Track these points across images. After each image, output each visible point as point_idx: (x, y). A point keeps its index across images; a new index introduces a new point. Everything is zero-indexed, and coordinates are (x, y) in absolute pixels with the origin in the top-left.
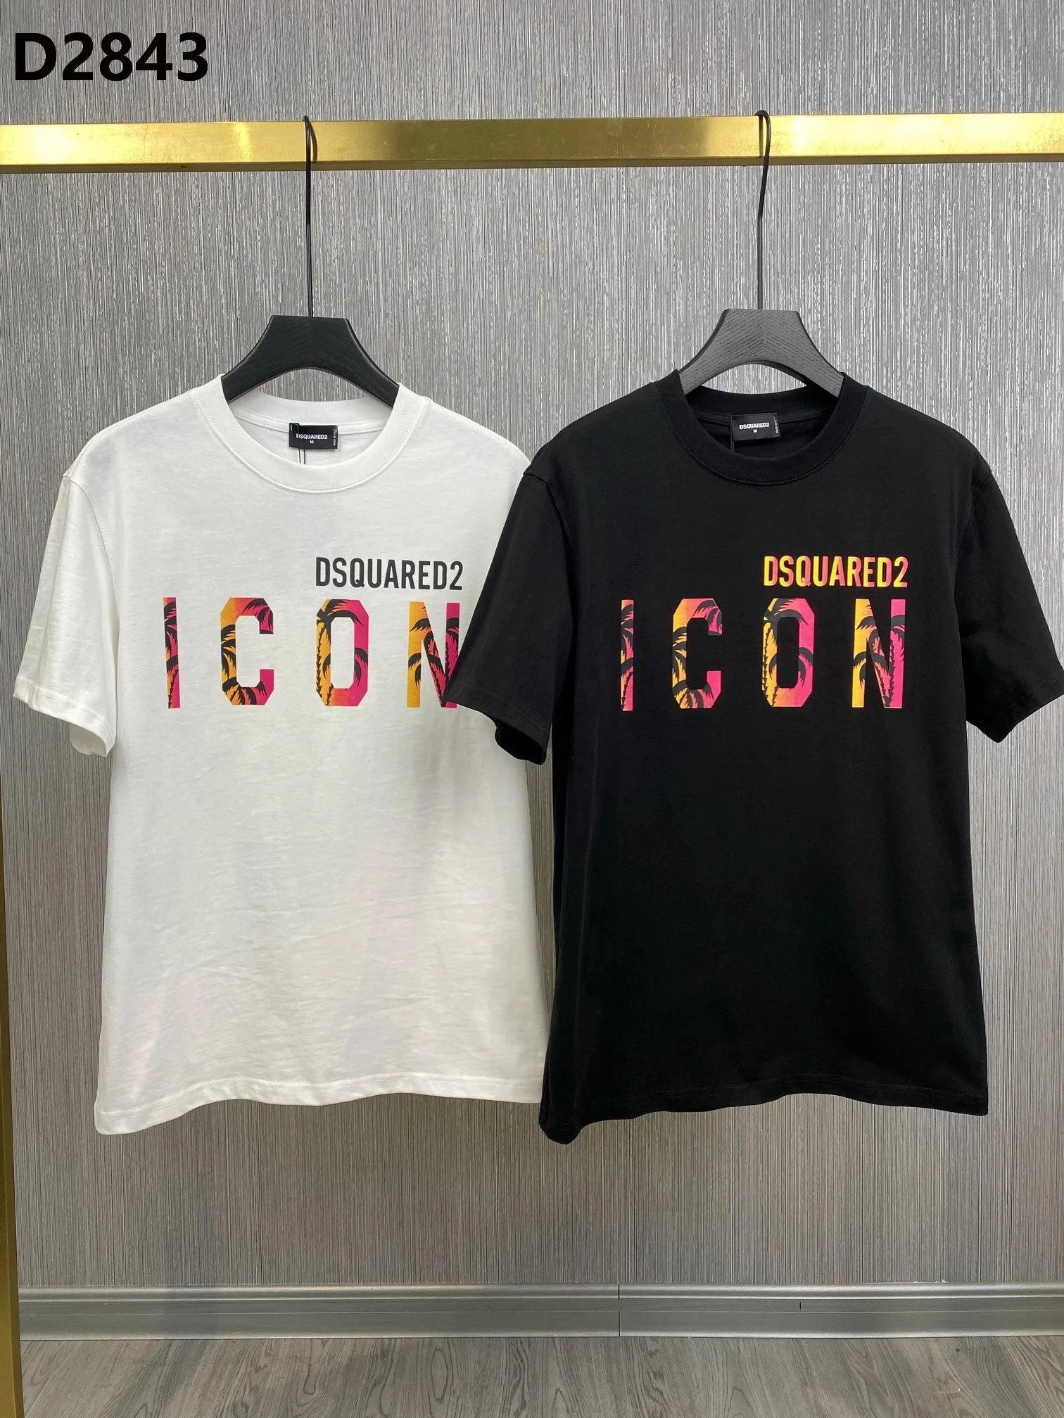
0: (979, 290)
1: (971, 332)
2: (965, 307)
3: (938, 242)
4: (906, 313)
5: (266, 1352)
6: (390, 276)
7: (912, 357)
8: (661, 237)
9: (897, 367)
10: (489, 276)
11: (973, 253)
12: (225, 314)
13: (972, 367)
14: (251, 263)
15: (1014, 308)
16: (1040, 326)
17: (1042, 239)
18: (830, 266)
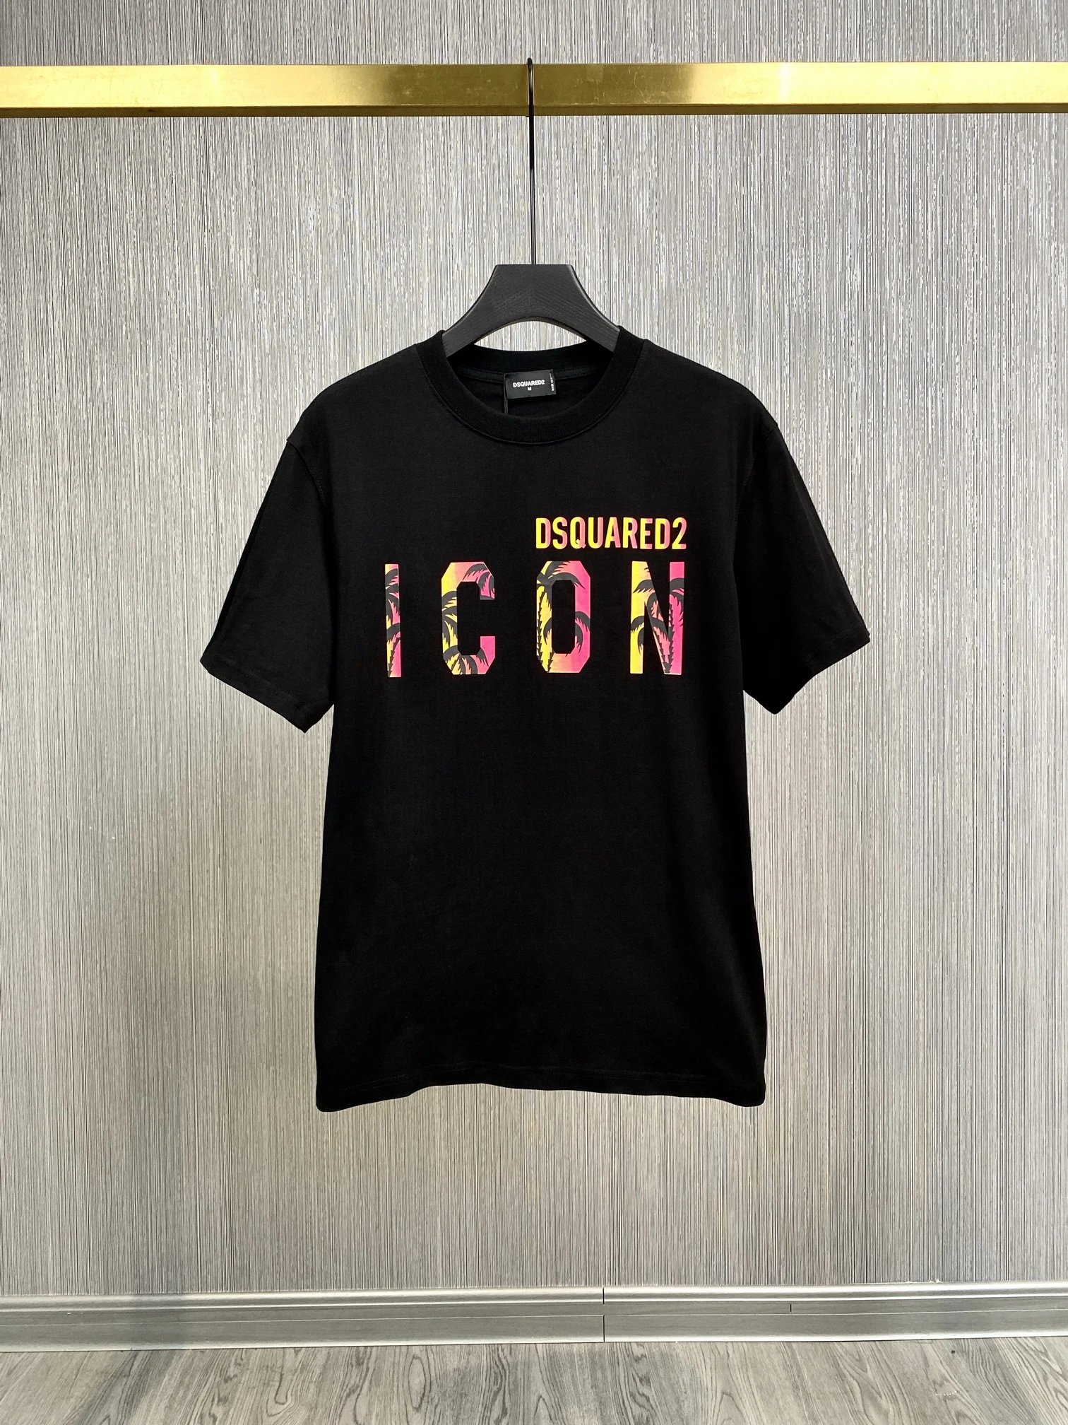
0: (965, 264)
1: (957, 307)
2: (951, 281)
3: (923, 215)
4: (892, 287)
5: (236, 1362)
7: (898, 332)
9: (882, 341)
11: (958, 226)
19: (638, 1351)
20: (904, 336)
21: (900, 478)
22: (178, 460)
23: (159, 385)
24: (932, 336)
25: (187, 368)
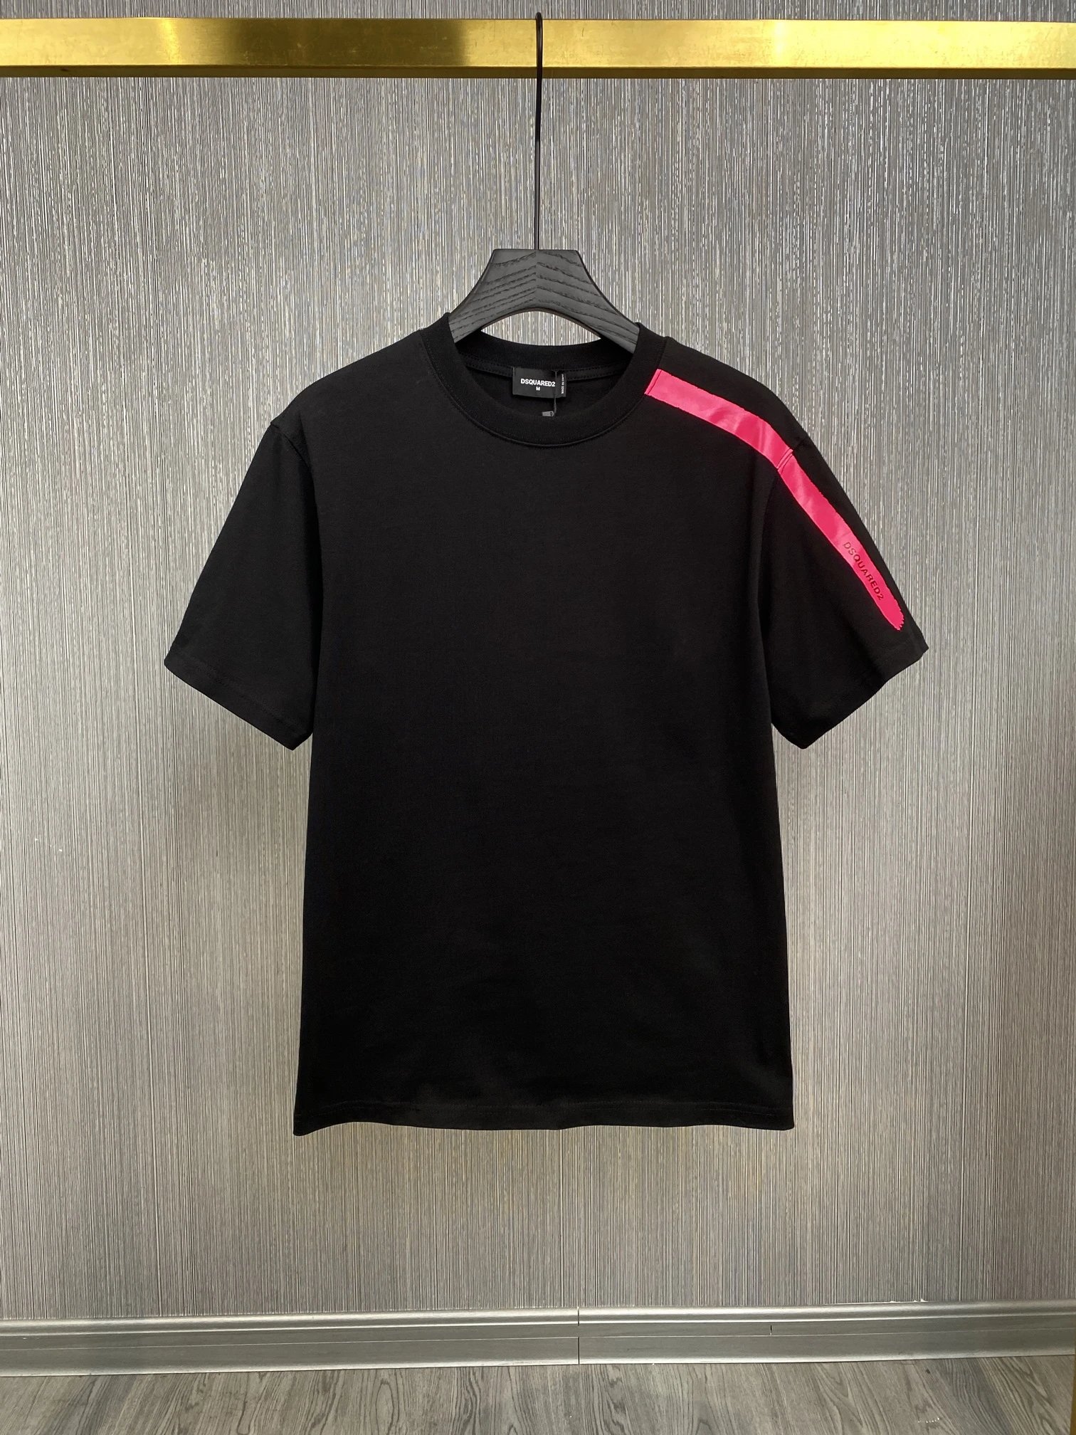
0: (972, 235)
1: (963, 282)
2: (957, 252)
3: (929, 181)
4: (894, 260)
5: (198, 1388)
6: (325, 215)
7: (899, 309)
8: (625, 173)
9: (882, 319)
10: (435, 215)
11: (966, 193)
12: (140, 254)
13: (963, 321)
14: (169, 197)
15: (1010, 255)
16: (1037, 276)
17: (1041, 178)
18: (811, 207)
19: (613, 1375)
20: (905, 313)
21: (898, 468)
22: (121, 447)
23: (99, 364)
24: (935, 313)
25: (130, 346)
